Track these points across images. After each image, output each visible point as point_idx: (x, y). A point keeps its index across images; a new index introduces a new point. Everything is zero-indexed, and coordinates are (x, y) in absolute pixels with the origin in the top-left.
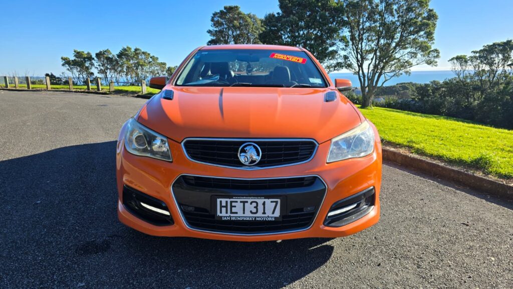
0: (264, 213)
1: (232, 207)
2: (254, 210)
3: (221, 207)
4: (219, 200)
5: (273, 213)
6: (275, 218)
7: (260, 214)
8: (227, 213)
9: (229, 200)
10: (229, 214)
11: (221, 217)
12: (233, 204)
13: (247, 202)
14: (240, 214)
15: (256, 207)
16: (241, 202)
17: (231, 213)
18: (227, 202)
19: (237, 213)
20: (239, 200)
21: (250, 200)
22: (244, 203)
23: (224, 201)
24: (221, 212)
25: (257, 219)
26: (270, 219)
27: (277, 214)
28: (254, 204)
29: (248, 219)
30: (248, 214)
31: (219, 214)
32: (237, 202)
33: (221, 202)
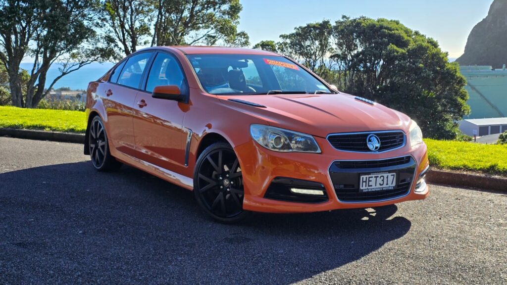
0: (387, 184)
1: (369, 181)
2: (382, 183)
3: (363, 182)
4: (361, 177)
5: (392, 184)
6: (393, 187)
7: (385, 185)
8: (366, 186)
9: (368, 176)
10: (367, 187)
11: (363, 190)
12: (370, 179)
13: (378, 177)
14: (374, 187)
15: (383, 180)
16: (375, 177)
17: (369, 186)
18: (366, 178)
19: (371, 186)
20: (374, 176)
21: (380, 175)
22: (376, 177)
23: (365, 177)
24: (362, 186)
25: (384, 189)
26: (390, 188)
27: (394, 184)
28: (382, 178)
29: (378, 189)
30: (378, 186)
31: (361, 188)
32: (372, 177)
33: (363, 178)
